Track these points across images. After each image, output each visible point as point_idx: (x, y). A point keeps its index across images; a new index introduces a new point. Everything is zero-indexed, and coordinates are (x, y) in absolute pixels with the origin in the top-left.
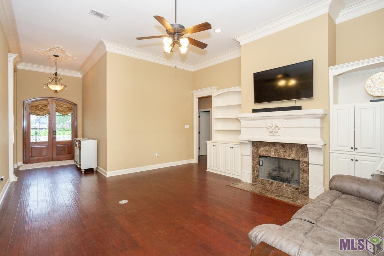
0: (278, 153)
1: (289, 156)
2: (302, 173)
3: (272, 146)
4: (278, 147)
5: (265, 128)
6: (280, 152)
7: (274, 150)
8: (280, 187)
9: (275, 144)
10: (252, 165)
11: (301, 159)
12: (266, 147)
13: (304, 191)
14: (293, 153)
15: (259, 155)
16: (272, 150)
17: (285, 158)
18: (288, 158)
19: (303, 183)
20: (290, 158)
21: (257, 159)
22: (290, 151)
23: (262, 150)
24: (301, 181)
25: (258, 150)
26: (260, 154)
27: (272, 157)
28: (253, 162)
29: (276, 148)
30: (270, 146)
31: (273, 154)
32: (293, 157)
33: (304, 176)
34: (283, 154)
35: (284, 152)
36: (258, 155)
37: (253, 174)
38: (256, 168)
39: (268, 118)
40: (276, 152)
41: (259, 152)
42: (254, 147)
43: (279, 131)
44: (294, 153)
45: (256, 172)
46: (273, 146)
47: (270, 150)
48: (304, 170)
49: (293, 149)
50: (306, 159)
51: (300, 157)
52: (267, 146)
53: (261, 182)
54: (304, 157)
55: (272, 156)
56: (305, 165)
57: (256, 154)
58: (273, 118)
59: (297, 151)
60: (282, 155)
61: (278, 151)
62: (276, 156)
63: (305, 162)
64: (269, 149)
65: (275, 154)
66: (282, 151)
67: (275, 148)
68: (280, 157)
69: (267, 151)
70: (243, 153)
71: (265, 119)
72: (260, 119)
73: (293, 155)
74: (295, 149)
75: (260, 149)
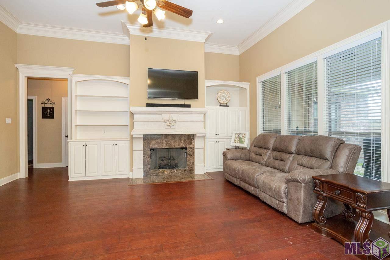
0: (169, 144)
1: (179, 145)
2: (189, 157)
3: (164, 138)
4: (169, 138)
5: (162, 122)
6: (171, 143)
8: (172, 173)
9: (166, 137)
10: (143, 159)
11: (188, 146)
12: (158, 140)
13: (190, 171)
14: (182, 142)
15: (151, 148)
16: (164, 142)
17: (175, 147)
18: (178, 147)
19: (189, 165)
20: (180, 147)
21: (148, 152)
22: (180, 141)
23: (154, 143)
24: (188, 163)
25: (149, 144)
26: (152, 147)
28: (144, 156)
30: (162, 138)
31: (165, 145)
32: (182, 145)
33: (190, 159)
34: (174, 144)
35: (174, 142)
37: (144, 168)
38: (147, 161)
39: (166, 112)
40: (167, 143)
42: (145, 141)
43: (175, 124)
45: (148, 165)
47: (162, 142)
48: (190, 154)
49: (182, 139)
50: (191, 146)
51: (187, 145)
52: (159, 138)
53: (154, 173)
54: (190, 145)
55: (164, 147)
56: (191, 150)
57: (147, 148)
58: (171, 113)
59: (185, 140)
61: (170, 142)
62: (168, 147)
63: (191, 148)
65: (166, 145)
67: (166, 140)
68: (171, 147)
69: (159, 143)
70: (134, 149)
71: (162, 113)
72: (156, 113)
73: (182, 144)
74: (183, 139)
75: (152, 142)
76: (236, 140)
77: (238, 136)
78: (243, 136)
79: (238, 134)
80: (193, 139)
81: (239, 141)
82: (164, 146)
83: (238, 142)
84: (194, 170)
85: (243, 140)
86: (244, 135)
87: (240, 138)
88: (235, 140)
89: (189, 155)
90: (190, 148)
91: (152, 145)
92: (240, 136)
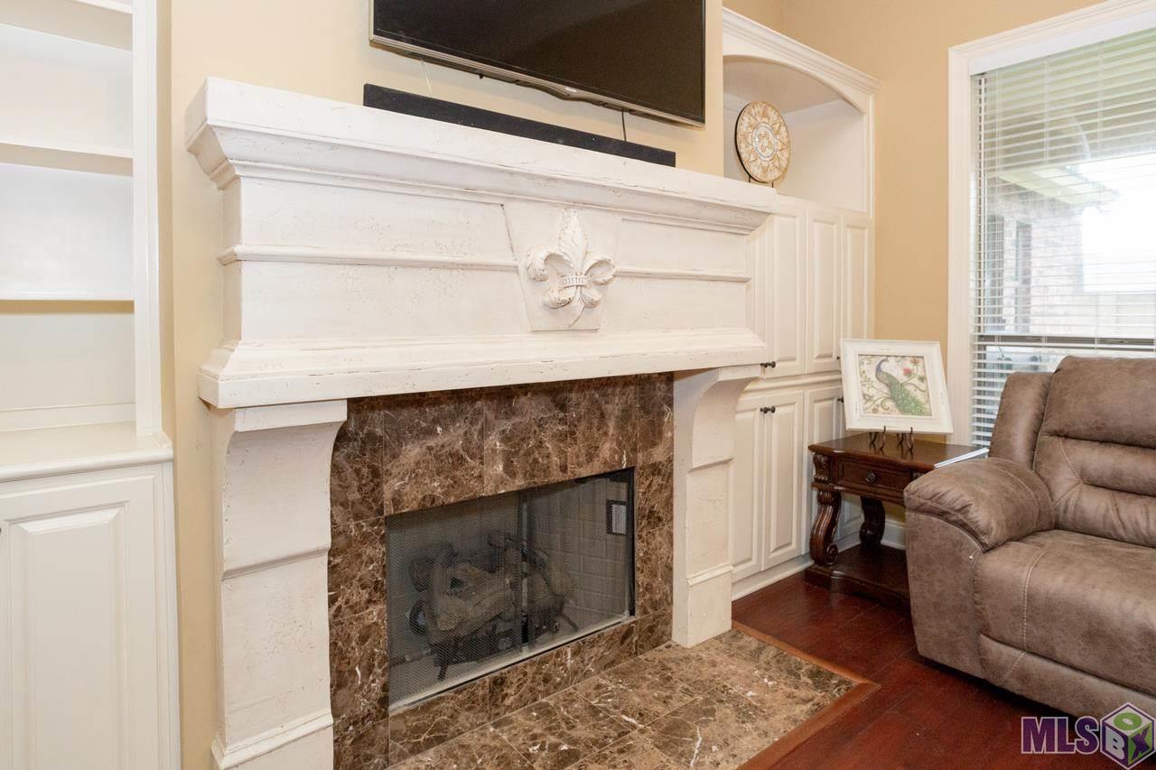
0: (527, 454)
1: (590, 458)
2: (643, 533)
3: (491, 416)
4: (531, 409)
5: (506, 268)
6: (540, 444)
7: (506, 439)
11: (640, 460)
12: (445, 429)
13: (652, 629)
14: (606, 434)
15: (389, 510)
16: (494, 442)
18: (584, 472)
20: (596, 467)
21: (368, 554)
22: (596, 422)
23: (418, 463)
25: (375, 473)
26: (396, 502)
27: (497, 497)
29: (517, 420)
30: (479, 412)
31: (501, 468)
32: (607, 455)
33: (651, 544)
34: (562, 453)
35: (562, 437)
36: (380, 512)
38: (363, 639)
40: (515, 454)
41: (389, 488)
44: (611, 431)
45: (369, 670)
46: (497, 411)
47: (480, 448)
48: (649, 514)
49: (609, 408)
50: (658, 455)
51: (634, 450)
52: (454, 421)
54: (652, 446)
55: (490, 490)
56: (658, 480)
57: (357, 517)
59: (625, 416)
60: (555, 459)
61: (531, 443)
62: (519, 483)
63: (656, 469)
64: (467, 440)
65: (507, 467)
66: (554, 436)
67: (507, 425)
68: (540, 480)
69: (458, 460)
70: (236, 551)
71: (512, 196)
72: (469, 190)
73: (606, 449)
74: (614, 408)
75: (395, 456)
76: (872, 392)
77: (878, 369)
78: (908, 373)
79: (876, 361)
80: (671, 405)
81: (892, 398)
82: (494, 476)
83: (889, 404)
84: (667, 620)
85: (920, 397)
86: (909, 365)
87: (891, 383)
88: (867, 398)
89: (644, 522)
90: (654, 465)
91: (397, 484)
92: (886, 367)
